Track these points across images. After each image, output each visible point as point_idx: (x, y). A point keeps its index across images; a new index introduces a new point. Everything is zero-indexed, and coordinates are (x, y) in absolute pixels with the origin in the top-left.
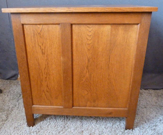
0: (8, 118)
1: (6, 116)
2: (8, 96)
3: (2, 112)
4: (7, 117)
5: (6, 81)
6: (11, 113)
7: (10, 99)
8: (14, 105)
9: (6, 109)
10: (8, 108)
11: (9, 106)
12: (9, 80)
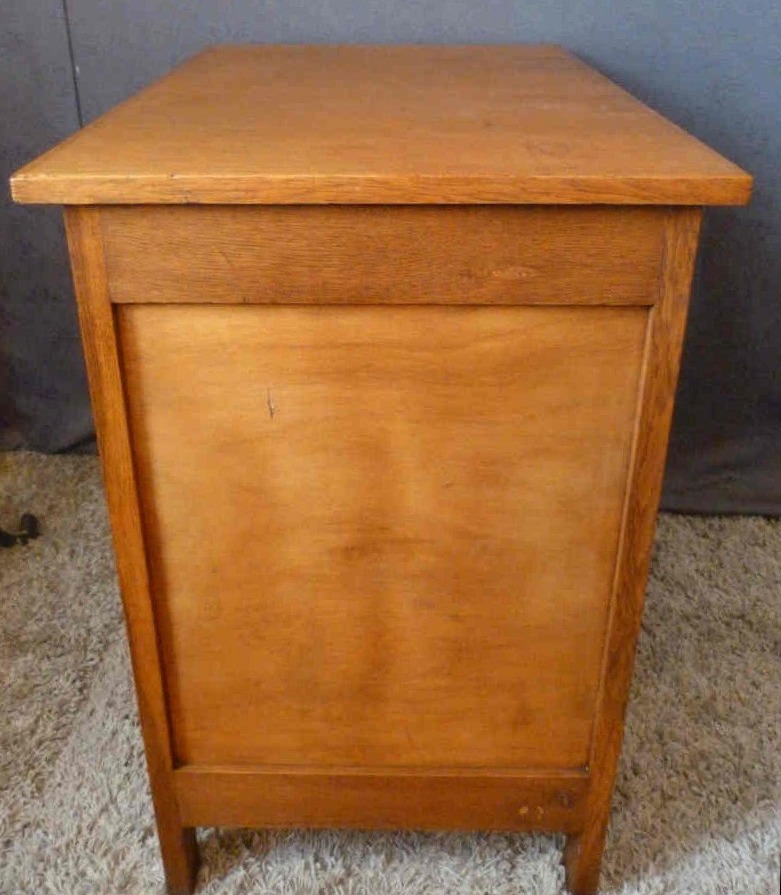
0: (85, 691)
1: (78, 684)
2: (72, 553)
3: (49, 657)
4: (81, 690)
5: (57, 458)
6: (101, 665)
7: (90, 574)
8: (113, 614)
9: (73, 641)
10: (83, 632)
11: (88, 622)
12: (69, 458)
